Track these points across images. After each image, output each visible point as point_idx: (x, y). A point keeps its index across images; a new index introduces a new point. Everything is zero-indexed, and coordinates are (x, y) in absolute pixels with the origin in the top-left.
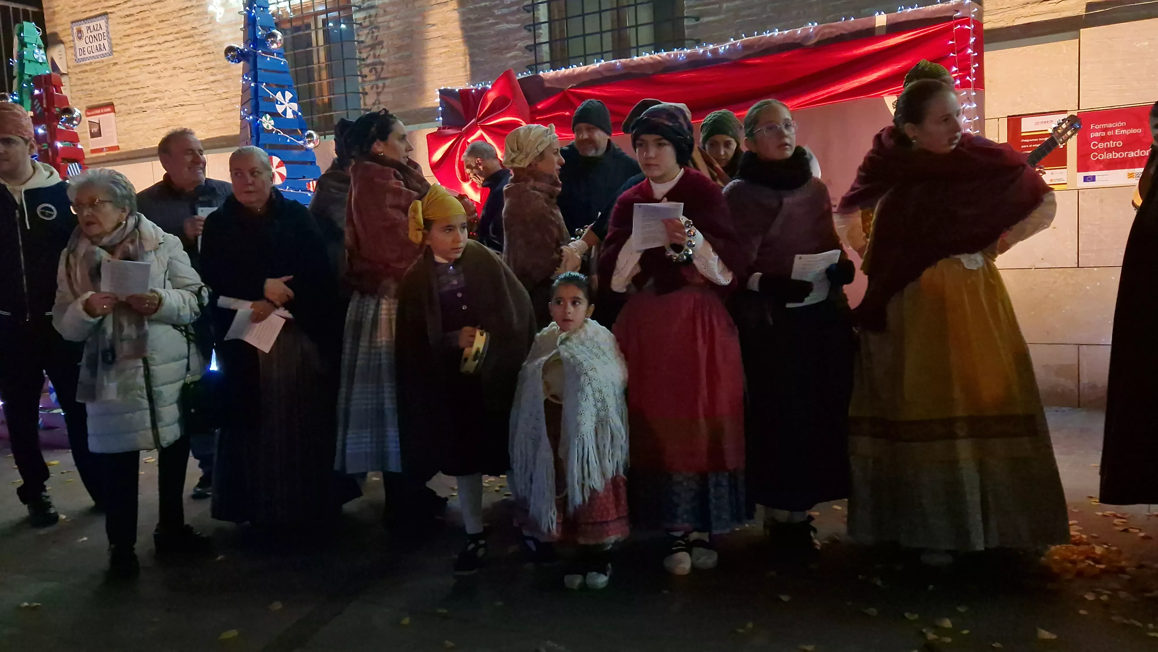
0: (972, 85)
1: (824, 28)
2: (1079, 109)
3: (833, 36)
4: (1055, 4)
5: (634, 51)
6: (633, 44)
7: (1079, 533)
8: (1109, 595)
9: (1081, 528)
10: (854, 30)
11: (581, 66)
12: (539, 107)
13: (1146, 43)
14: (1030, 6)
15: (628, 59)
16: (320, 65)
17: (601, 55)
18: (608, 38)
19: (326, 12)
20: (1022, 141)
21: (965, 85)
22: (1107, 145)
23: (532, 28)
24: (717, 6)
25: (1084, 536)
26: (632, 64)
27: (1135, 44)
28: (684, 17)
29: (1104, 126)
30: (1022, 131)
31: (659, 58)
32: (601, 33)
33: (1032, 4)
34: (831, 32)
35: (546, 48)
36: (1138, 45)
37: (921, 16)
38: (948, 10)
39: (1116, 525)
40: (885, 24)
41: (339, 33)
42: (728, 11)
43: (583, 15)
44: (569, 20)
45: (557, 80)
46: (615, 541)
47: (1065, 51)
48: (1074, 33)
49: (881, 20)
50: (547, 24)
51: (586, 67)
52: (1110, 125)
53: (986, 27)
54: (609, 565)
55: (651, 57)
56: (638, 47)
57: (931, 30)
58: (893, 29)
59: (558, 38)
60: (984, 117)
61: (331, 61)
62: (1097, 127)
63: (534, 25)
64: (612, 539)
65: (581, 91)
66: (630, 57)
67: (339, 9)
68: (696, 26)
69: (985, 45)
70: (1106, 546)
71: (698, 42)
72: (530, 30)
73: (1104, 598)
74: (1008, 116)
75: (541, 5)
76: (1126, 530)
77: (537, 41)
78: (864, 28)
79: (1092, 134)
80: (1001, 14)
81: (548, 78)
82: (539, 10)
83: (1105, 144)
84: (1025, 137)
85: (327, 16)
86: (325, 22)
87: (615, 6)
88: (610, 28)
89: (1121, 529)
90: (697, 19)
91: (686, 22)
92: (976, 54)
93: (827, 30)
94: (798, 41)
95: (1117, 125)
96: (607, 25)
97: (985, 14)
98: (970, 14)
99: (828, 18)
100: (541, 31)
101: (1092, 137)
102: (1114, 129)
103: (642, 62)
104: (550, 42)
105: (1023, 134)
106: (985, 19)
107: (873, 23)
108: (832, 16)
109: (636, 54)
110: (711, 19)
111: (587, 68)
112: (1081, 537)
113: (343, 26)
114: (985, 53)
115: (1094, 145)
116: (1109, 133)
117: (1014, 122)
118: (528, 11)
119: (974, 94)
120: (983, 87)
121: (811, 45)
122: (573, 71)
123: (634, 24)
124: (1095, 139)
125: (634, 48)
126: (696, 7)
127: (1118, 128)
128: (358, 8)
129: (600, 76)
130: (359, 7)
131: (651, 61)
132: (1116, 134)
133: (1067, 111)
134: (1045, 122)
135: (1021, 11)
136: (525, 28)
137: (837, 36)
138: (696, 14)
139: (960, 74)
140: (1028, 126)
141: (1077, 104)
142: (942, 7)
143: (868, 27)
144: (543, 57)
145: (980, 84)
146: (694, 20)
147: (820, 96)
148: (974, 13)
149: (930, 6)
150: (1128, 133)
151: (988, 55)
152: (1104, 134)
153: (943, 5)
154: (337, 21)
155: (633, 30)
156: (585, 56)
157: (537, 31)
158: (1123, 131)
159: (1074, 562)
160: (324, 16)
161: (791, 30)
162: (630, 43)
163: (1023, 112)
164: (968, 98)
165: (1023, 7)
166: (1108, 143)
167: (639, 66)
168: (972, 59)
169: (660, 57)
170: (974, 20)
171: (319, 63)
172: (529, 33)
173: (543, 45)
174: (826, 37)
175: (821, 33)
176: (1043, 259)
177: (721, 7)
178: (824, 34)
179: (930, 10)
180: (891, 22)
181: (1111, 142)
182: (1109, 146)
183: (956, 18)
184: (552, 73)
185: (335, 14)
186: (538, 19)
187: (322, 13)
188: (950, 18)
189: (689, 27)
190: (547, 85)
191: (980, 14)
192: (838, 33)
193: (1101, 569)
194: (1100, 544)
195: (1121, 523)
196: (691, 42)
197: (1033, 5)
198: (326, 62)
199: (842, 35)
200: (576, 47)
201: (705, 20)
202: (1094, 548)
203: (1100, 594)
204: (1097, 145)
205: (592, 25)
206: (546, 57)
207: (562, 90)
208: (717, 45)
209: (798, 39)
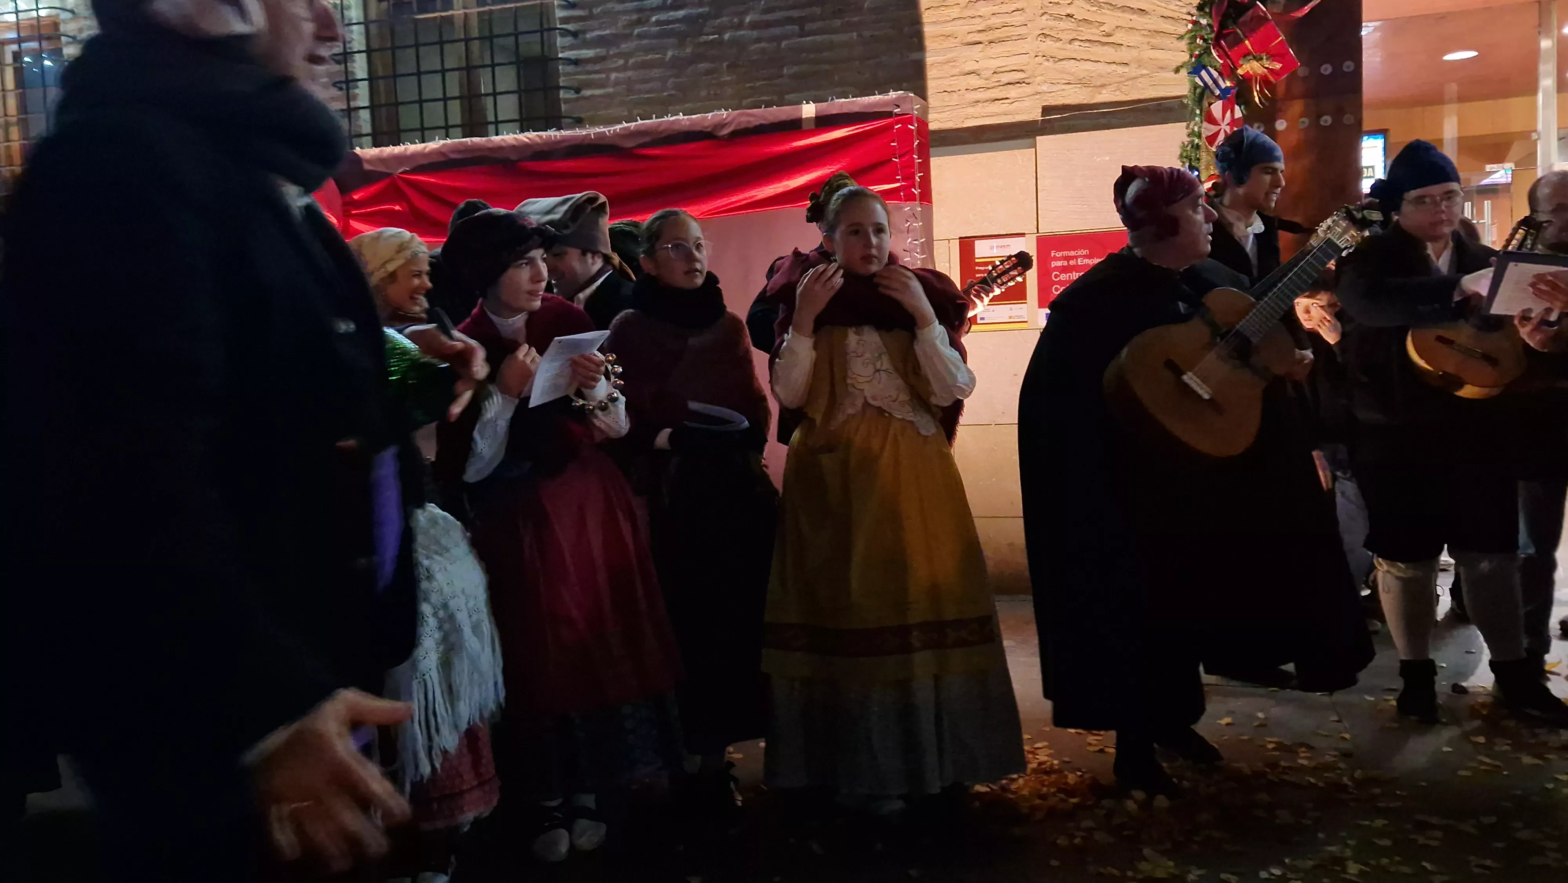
0: (918, 197)
1: (739, 115)
2: (1038, 232)
3: (751, 126)
4: (1008, 105)
5: (491, 128)
6: (491, 118)
7: (1050, 759)
8: (1082, 837)
9: (1052, 751)
10: (776, 121)
11: (416, 143)
12: (356, 197)
13: (1107, 158)
14: (980, 105)
15: (484, 139)
16: (9, 119)
17: (446, 130)
18: (455, 107)
19: (19, 41)
20: (977, 268)
21: (911, 198)
22: (1069, 276)
23: (344, 86)
24: (604, 76)
25: (1056, 762)
26: (490, 145)
27: (1095, 157)
28: (559, 88)
29: (1065, 253)
30: (976, 256)
31: (527, 140)
32: (445, 99)
33: (983, 102)
34: (749, 122)
35: (365, 115)
36: (1098, 159)
37: (856, 109)
38: (886, 104)
39: (1090, 744)
40: (814, 116)
41: (41, 72)
42: (617, 83)
43: (419, 74)
44: (398, 79)
45: (381, 160)
46: (476, 819)
47: (1020, 162)
48: (1030, 141)
49: (809, 110)
50: (367, 82)
51: (423, 145)
52: (1072, 253)
53: (932, 126)
54: (453, 859)
55: (515, 138)
56: (497, 123)
57: (868, 127)
58: (824, 122)
59: (383, 102)
60: (932, 237)
61: (26, 113)
62: (1058, 254)
63: (347, 82)
64: (469, 816)
65: (414, 177)
66: (487, 136)
67: (40, 38)
68: (577, 99)
69: (931, 150)
70: (1079, 773)
71: (579, 122)
72: (341, 89)
73: (1077, 841)
74: (960, 238)
75: (356, 55)
76: (1101, 751)
77: (353, 104)
78: (789, 119)
79: (1052, 263)
80: (948, 113)
81: (368, 157)
82: (354, 61)
83: (1068, 275)
84: (980, 264)
85: (20, 47)
86: (17, 56)
87: (464, 64)
88: (457, 94)
89: (1097, 749)
90: (578, 91)
91: (562, 94)
92: (920, 161)
93: (743, 119)
94: (709, 130)
95: (1079, 253)
96: (454, 90)
97: (930, 111)
98: (913, 111)
99: (745, 102)
100: (357, 91)
101: (1053, 266)
102: (1076, 257)
103: (504, 144)
104: (373, 108)
105: (977, 260)
106: (931, 116)
107: (800, 115)
108: (749, 100)
109: (494, 131)
110: (597, 92)
111: (425, 148)
112: (1052, 765)
113: (47, 63)
114: (932, 159)
115: (1056, 276)
116: (1072, 263)
117: (967, 245)
118: (338, 62)
119: (920, 209)
120: (930, 201)
121: (725, 135)
122: (406, 149)
123: (491, 91)
124: (1056, 268)
125: (491, 123)
126: (575, 75)
127: (1081, 257)
128: (70, 40)
129: (442, 159)
130: (74, 38)
131: (515, 143)
132: (1079, 264)
133: (1024, 234)
134: (1001, 247)
135: (971, 110)
136: (334, 85)
137: (756, 127)
138: (576, 85)
139: (903, 183)
140: (983, 250)
141: (1036, 226)
142: (880, 99)
143: (793, 117)
144: (360, 127)
145: (926, 196)
146: (572, 92)
147: (732, 203)
148: (917, 110)
149: (866, 98)
150: (1091, 263)
151: (936, 163)
152: (1066, 263)
153: (880, 96)
154: (38, 56)
155: (490, 100)
156: (423, 129)
157: (351, 91)
158: (1086, 261)
159: (1043, 797)
160: (15, 47)
161: (699, 115)
162: (485, 116)
163: (977, 233)
164: (913, 214)
165: (973, 106)
166: (1070, 274)
167: (500, 148)
168: (916, 166)
169: (528, 138)
170: (918, 119)
171: (6, 115)
172: (340, 93)
173: (361, 111)
174: (743, 126)
175: (736, 121)
176: (1003, 413)
177: (608, 78)
178: (739, 124)
179: (866, 102)
180: (820, 114)
181: (1074, 273)
182: (1071, 278)
183: (897, 115)
184: (375, 151)
185: (34, 45)
186: (353, 73)
187: (11, 41)
188: (890, 114)
189: (567, 101)
190: (367, 167)
191: (925, 110)
192: (757, 123)
193: (1074, 804)
194: (1073, 770)
195: (1095, 742)
196: (571, 120)
197: (984, 104)
198: (18, 114)
199: (761, 125)
200: (408, 117)
201: (587, 93)
202: (1066, 777)
203: (1072, 837)
204: (1059, 276)
205: (432, 87)
206: (367, 128)
207: (389, 175)
208: (604, 128)
209: (708, 127)
